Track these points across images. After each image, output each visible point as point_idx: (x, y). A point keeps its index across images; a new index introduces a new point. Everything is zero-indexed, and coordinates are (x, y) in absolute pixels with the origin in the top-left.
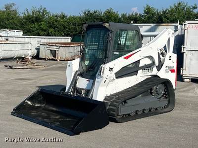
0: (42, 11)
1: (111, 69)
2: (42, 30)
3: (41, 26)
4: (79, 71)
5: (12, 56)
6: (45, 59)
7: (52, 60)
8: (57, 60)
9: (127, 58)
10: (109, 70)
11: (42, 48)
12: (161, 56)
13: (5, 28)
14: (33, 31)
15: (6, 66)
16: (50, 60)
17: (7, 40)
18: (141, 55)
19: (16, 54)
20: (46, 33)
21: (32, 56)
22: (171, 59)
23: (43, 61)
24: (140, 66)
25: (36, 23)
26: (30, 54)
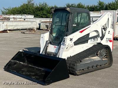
0: (44, 5)
1: (71, 39)
2: (44, 15)
3: (44, 13)
4: (49, 40)
5: (26, 28)
6: (43, 30)
7: (47, 30)
8: (49, 30)
9: (81, 32)
10: (70, 40)
11: (42, 24)
12: (103, 30)
13: (25, 14)
14: (39, 15)
15: (22, 32)
16: (46, 30)
17: (25, 20)
18: (90, 30)
19: (28, 27)
20: (46, 16)
21: (37, 28)
22: (110, 33)
23: (42, 31)
24: (89, 37)
25: (41, 11)
26: (35, 27)
